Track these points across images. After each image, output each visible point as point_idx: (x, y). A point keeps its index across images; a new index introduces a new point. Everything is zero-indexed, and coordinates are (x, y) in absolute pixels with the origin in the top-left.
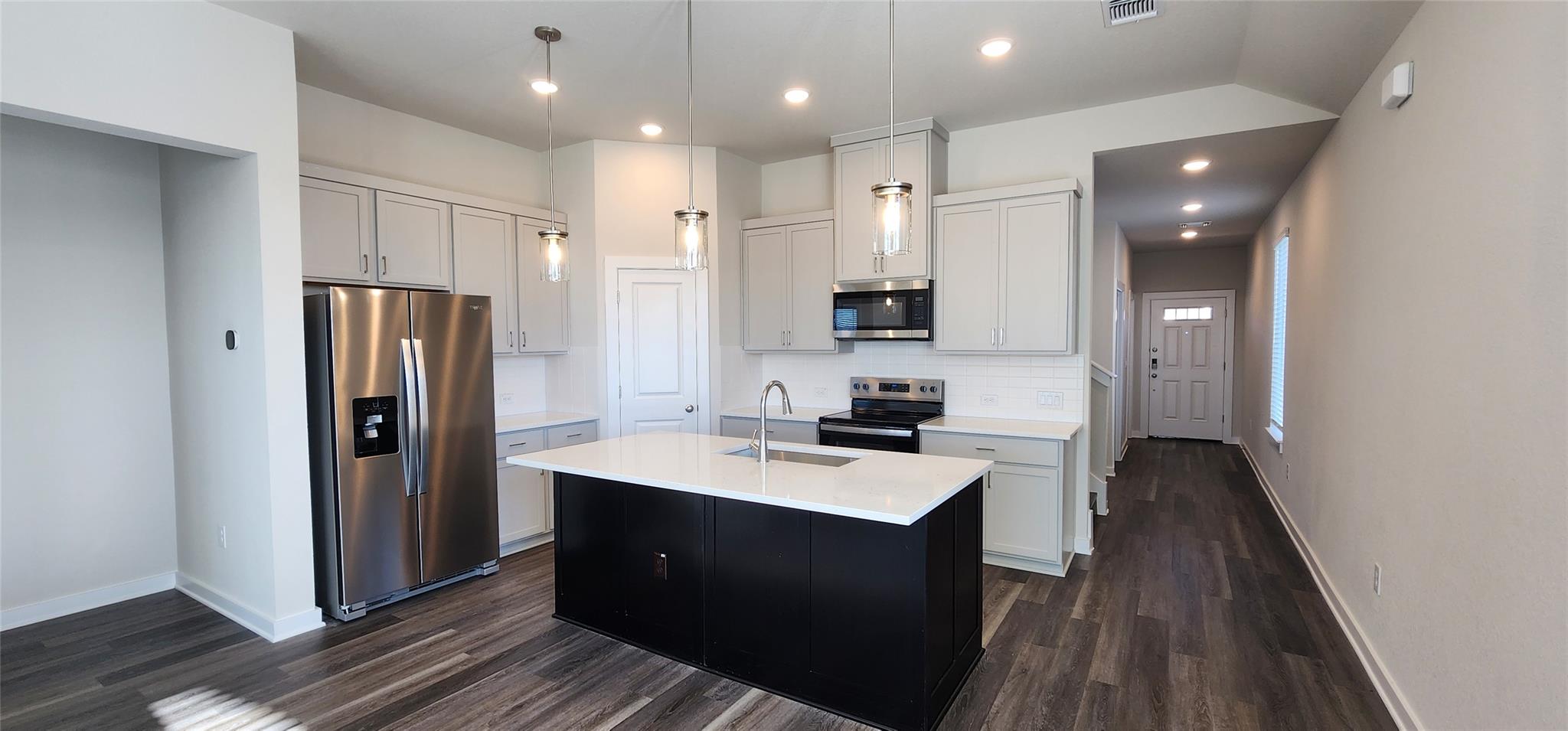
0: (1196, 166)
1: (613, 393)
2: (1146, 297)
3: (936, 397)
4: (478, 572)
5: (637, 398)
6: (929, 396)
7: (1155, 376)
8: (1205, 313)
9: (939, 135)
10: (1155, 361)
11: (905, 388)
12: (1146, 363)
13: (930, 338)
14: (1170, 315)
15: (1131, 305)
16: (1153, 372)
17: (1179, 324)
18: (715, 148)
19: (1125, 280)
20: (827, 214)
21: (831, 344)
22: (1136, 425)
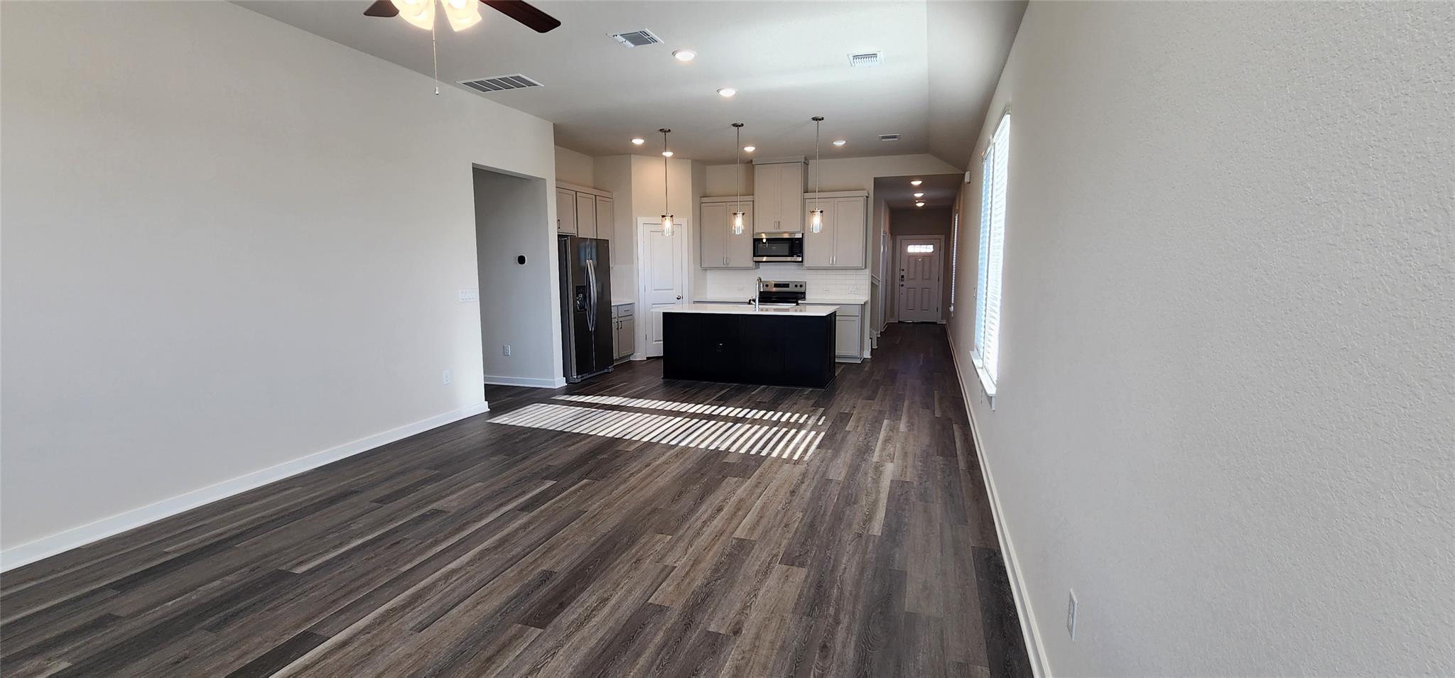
0: (917, 183)
1: (641, 289)
2: (899, 238)
3: (802, 290)
4: (606, 371)
5: (653, 292)
6: (798, 289)
7: (902, 286)
8: (929, 249)
9: (806, 164)
10: (903, 277)
11: (787, 285)
12: (898, 277)
13: (802, 262)
14: (913, 249)
15: (890, 243)
16: (902, 283)
17: (915, 256)
18: (690, 161)
19: (887, 230)
20: (750, 198)
21: (751, 264)
22: (892, 315)
